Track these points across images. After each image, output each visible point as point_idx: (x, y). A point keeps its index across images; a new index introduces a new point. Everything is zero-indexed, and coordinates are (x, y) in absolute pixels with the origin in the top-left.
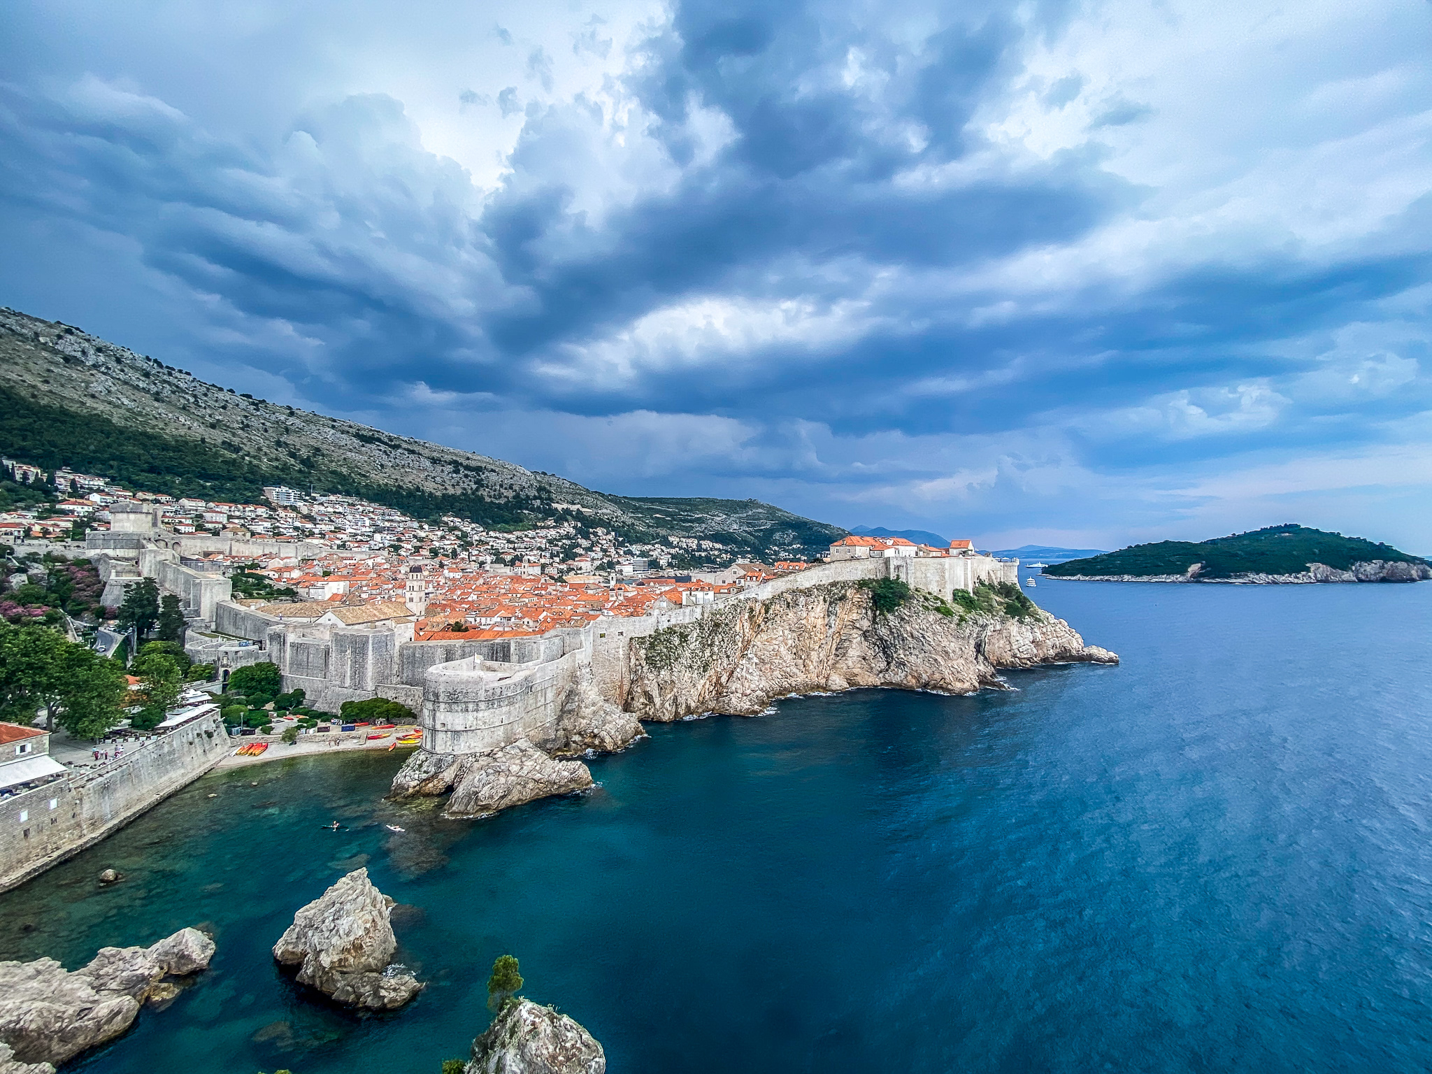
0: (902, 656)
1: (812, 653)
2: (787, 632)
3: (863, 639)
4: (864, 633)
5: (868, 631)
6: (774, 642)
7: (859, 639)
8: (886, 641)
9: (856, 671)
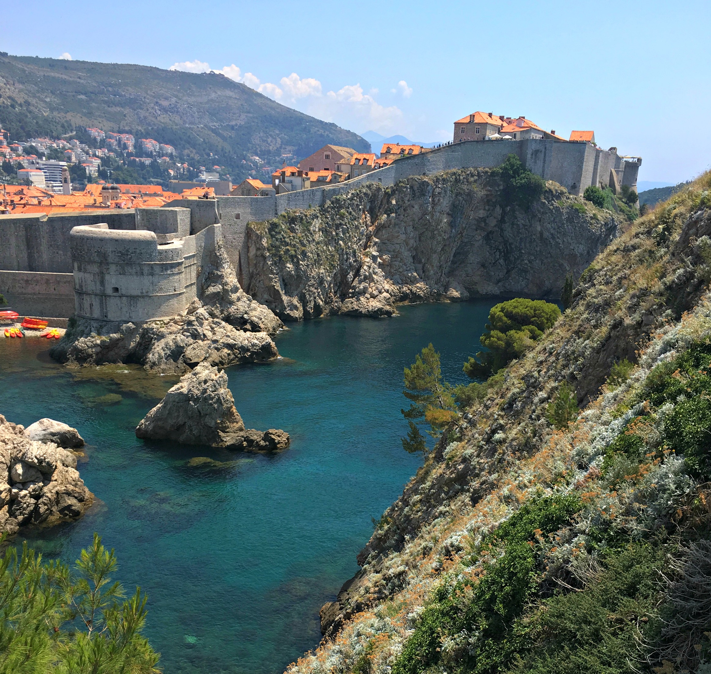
0: (525, 262)
1: (434, 256)
2: (410, 229)
3: (485, 242)
4: (488, 235)
5: (491, 232)
6: (396, 241)
7: (481, 241)
8: (511, 244)
9: (476, 279)
